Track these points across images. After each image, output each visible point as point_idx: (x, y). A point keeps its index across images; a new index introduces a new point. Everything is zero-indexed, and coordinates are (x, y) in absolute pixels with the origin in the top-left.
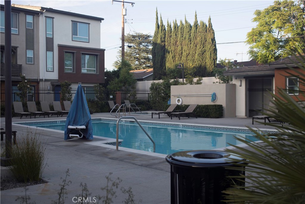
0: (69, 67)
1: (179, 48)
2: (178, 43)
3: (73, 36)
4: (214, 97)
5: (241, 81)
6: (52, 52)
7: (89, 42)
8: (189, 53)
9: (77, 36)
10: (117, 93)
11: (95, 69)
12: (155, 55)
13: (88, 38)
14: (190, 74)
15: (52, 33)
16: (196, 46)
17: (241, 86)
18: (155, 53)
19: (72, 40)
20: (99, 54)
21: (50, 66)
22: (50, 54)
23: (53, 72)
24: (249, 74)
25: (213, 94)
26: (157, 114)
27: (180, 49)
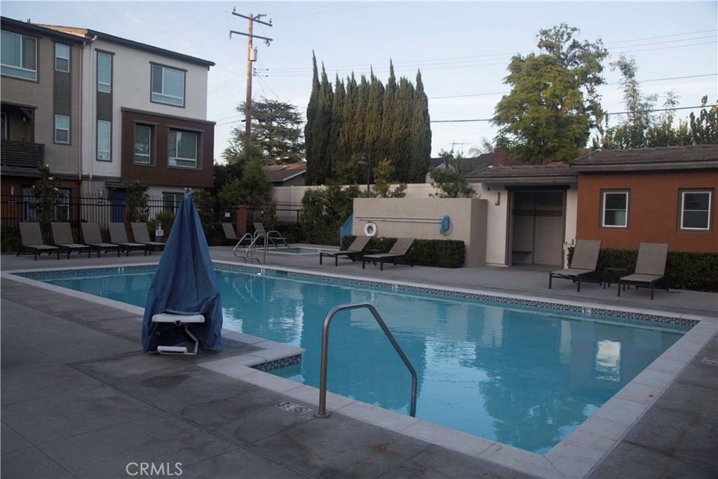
0: (143, 153)
1: (359, 126)
2: (355, 117)
3: (153, 93)
4: (446, 224)
5: (499, 194)
6: (110, 123)
7: (184, 107)
9: (161, 92)
10: (238, 209)
11: (195, 160)
12: (312, 139)
13: (183, 98)
14: (384, 177)
15: (109, 84)
16: (392, 124)
17: (498, 204)
18: (311, 134)
19: (151, 101)
20: (204, 131)
21: (104, 150)
22: (104, 126)
23: (110, 163)
24: (520, 181)
25: (445, 219)
26: (332, 256)
27: (361, 128)
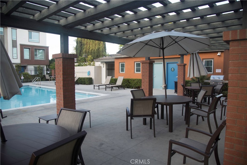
0: (27, 56)
2: (88, 43)
3: (29, 39)
4: (89, 73)
6: (16, 48)
7: (39, 43)
8: (93, 49)
9: (32, 39)
10: (52, 71)
11: (44, 57)
12: (77, 50)
13: (39, 40)
15: (16, 38)
17: (104, 67)
18: (77, 49)
19: (29, 42)
20: (45, 49)
21: (15, 55)
23: (16, 59)
25: (89, 72)
27: (89, 46)
